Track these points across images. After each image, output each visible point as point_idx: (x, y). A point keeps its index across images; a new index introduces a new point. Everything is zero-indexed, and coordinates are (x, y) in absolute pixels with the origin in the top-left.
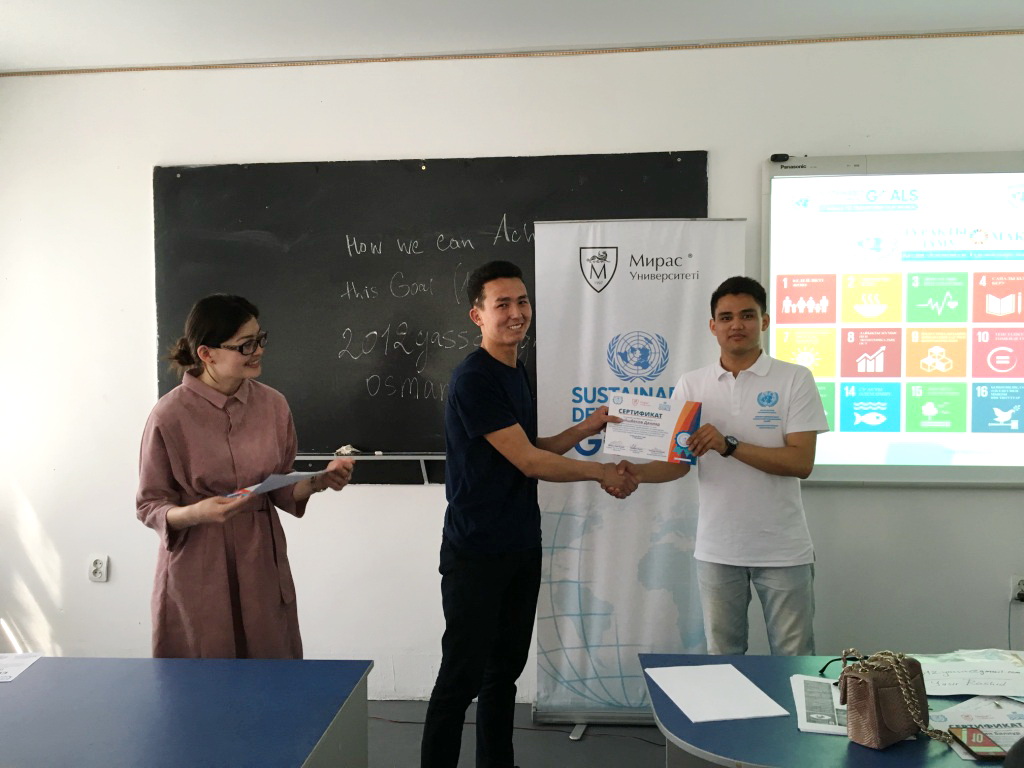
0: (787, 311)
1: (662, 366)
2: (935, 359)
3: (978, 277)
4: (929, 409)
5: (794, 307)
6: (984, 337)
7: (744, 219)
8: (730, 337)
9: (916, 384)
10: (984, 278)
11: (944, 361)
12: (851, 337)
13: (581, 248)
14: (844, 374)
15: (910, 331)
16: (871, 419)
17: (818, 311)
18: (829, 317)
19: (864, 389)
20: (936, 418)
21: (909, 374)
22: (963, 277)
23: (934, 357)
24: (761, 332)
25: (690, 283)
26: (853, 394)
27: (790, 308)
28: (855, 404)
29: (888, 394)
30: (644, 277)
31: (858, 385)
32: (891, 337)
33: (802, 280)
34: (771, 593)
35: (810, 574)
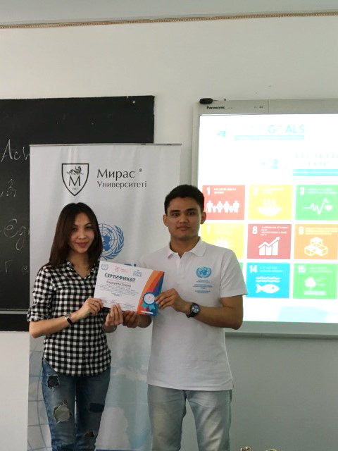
1: (119, 249)
4: (310, 282)
5: (214, 208)
7: (180, 144)
9: (301, 265)
11: (322, 248)
12: (255, 231)
13: (62, 164)
14: (249, 257)
15: (298, 226)
16: (269, 289)
17: (231, 211)
18: (240, 216)
19: (264, 268)
20: (315, 289)
21: (296, 257)
22: (336, 188)
23: (314, 245)
25: (140, 190)
26: (256, 271)
27: (212, 209)
28: (257, 278)
29: (281, 271)
30: (107, 185)
31: (259, 265)
32: (284, 230)
33: (221, 189)
34: (200, 409)
35: (229, 397)
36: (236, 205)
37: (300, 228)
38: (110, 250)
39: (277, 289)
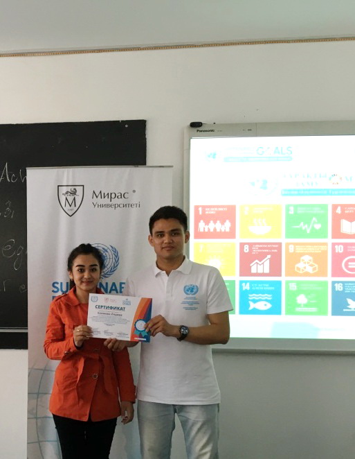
0: (202, 230)
1: (114, 267)
2: (305, 264)
3: (335, 207)
4: (302, 299)
5: (206, 227)
6: (340, 249)
7: (171, 167)
8: (163, 248)
9: (292, 282)
10: (339, 208)
11: (311, 265)
12: (246, 249)
13: (58, 186)
14: (241, 275)
15: (288, 245)
16: (261, 306)
17: (223, 231)
18: (231, 234)
19: (256, 285)
20: (306, 305)
21: (287, 275)
22: (324, 207)
23: (305, 263)
24: (185, 244)
25: (134, 210)
26: (248, 288)
27: (204, 228)
28: (250, 295)
29: (273, 288)
30: (102, 206)
31: (251, 283)
32: (275, 248)
33: (213, 209)
34: (190, 422)
35: (217, 410)
36: (228, 224)
37: (290, 246)
38: (106, 269)
39: (269, 306)
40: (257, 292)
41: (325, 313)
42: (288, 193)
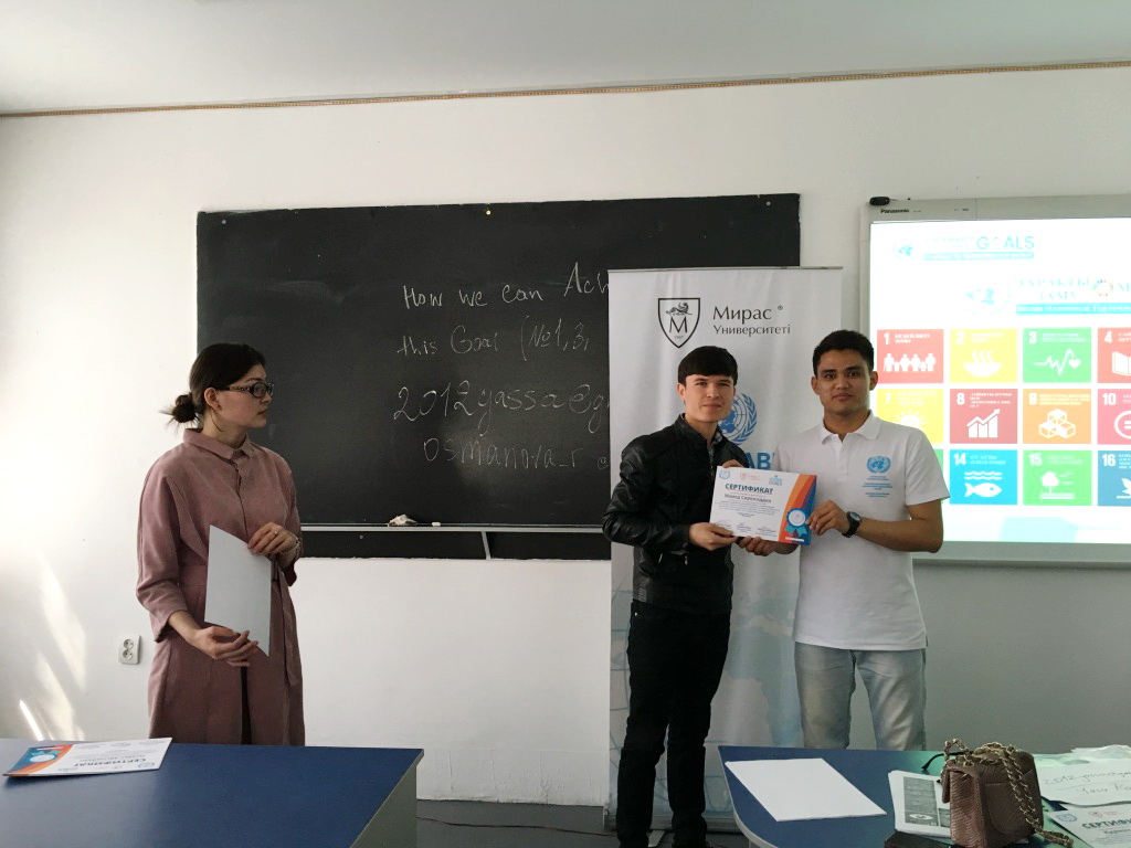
0: (889, 369)
1: (749, 429)
2: (1056, 424)
3: (1102, 332)
4: (1050, 480)
5: (897, 365)
6: (1110, 400)
7: (840, 268)
8: (834, 397)
9: (1034, 452)
10: (1109, 334)
11: (1065, 426)
12: (961, 399)
13: (660, 299)
14: (953, 441)
15: (1027, 392)
16: (985, 490)
17: (923, 370)
18: (936, 376)
19: (976, 457)
20: (1058, 490)
21: (1025, 441)
22: (1086, 332)
23: (1055, 422)
25: (780, 338)
26: (964, 462)
27: (893, 367)
28: (967, 474)
29: (1003, 462)
30: (729, 331)
31: (969, 453)
32: (1005, 398)
33: (906, 336)
34: (878, 679)
35: (921, 660)
36: (931, 360)
37: (1031, 395)
38: (735, 431)
39: (997, 490)
40: (979, 468)
41: (1088, 503)
42: (1027, 310)
